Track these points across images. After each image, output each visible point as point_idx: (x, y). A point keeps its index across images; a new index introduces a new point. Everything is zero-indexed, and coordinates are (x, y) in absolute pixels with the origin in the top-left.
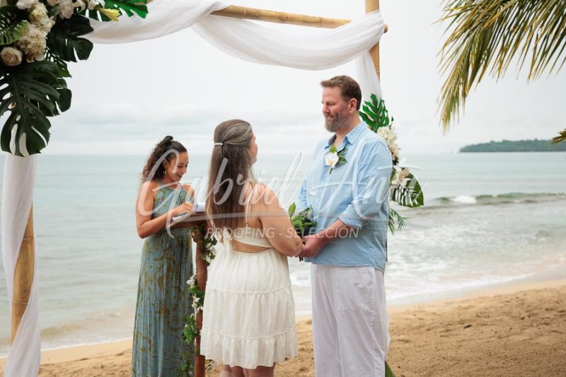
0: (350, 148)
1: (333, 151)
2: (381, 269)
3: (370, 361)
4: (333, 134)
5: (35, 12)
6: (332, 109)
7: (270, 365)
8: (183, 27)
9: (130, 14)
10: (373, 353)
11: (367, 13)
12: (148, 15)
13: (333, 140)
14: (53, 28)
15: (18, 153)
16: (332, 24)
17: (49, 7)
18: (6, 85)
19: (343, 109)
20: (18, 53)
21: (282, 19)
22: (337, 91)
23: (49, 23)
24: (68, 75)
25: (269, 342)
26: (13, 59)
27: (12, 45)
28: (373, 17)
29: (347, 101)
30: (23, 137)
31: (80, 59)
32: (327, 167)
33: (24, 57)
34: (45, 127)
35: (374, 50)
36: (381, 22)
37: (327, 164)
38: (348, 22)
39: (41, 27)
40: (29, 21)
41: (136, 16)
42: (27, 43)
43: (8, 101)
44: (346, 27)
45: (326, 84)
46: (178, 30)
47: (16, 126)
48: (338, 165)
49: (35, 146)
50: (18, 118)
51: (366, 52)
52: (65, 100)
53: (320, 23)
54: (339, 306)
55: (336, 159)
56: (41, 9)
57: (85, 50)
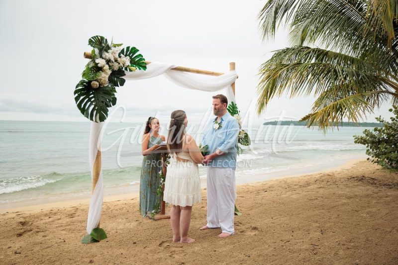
0: (223, 122)
1: (217, 123)
2: (234, 169)
3: (229, 204)
4: (216, 117)
5: (105, 68)
6: (217, 107)
7: (191, 206)
8: (159, 74)
9: (140, 69)
10: (230, 201)
11: (231, 70)
12: (147, 70)
13: (216, 119)
14: (111, 74)
15: (96, 121)
16: (217, 74)
17: (110, 66)
18: (92, 96)
19: (221, 107)
20: (98, 83)
21: (198, 72)
22: (219, 100)
23: (109, 72)
24: (116, 92)
25: (191, 197)
26: (95, 86)
27: (95, 80)
28: (233, 72)
29: (223, 104)
30: (98, 115)
31: (121, 85)
32: (214, 129)
33: (100, 85)
34: (106, 112)
35: (233, 85)
36: (235, 74)
37: (214, 128)
38: (223, 74)
39: (106, 73)
40: (102, 71)
41: (142, 70)
42: (101, 80)
43: (93, 101)
44: (223, 75)
45: (214, 97)
46: (157, 75)
47: (95, 111)
48: (219, 128)
49: (102, 119)
50: (97, 108)
51: (230, 85)
52: (114, 101)
53: (212, 74)
54: (218, 183)
55: (218, 126)
56: (107, 67)
57: (122, 83)
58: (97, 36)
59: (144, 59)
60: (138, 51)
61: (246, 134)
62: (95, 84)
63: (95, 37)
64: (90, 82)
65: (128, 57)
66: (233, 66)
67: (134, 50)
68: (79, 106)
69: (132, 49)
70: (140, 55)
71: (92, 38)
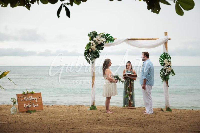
5: (93, 44)
11: (165, 36)
12: (114, 42)
14: (97, 46)
15: (91, 64)
16: (155, 39)
17: (95, 43)
18: (90, 54)
23: (95, 45)
24: (100, 52)
31: (102, 50)
33: (92, 50)
35: (166, 43)
41: (112, 42)
42: (92, 48)
44: (159, 39)
50: (91, 59)
51: (164, 44)
52: (98, 56)
53: (152, 39)
56: (94, 43)
57: (102, 48)
58: (92, 32)
59: (113, 38)
60: (110, 35)
61: (172, 69)
62: (90, 50)
63: (91, 32)
64: (88, 50)
65: (105, 38)
66: (166, 34)
67: (108, 35)
68: (86, 58)
69: (106, 34)
70: (111, 36)
71: (90, 33)
